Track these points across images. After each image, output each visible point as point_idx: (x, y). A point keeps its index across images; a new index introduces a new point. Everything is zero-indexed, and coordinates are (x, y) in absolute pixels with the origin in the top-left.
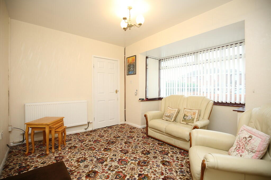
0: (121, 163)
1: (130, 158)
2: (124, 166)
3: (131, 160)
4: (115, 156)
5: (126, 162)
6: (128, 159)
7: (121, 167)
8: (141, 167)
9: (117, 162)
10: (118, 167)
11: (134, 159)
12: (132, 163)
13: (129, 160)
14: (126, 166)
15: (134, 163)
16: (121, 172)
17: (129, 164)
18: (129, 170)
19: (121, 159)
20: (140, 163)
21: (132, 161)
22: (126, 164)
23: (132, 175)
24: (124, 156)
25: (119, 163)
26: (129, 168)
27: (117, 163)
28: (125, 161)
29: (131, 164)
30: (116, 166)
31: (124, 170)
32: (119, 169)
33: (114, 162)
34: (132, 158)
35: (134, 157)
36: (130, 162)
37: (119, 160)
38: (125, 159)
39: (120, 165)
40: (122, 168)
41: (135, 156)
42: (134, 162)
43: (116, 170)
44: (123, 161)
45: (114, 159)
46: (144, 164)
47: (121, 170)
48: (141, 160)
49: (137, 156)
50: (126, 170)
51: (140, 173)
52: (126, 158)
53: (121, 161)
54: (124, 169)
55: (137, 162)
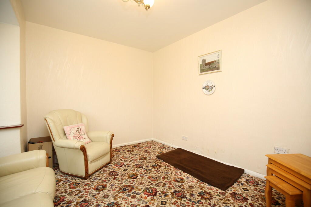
0: (152, 190)
1: (141, 197)
2: (149, 187)
3: (139, 194)
4: (162, 202)
5: (146, 191)
6: (144, 196)
7: (153, 185)
8: (132, 185)
9: (158, 192)
10: (155, 185)
11: (135, 195)
12: (139, 190)
13: (142, 194)
14: (147, 186)
15: (137, 190)
16: (152, 181)
17: (144, 189)
18: (144, 183)
19: (154, 196)
20: (130, 188)
21: (139, 192)
22: (147, 189)
23: (143, 178)
24: (148, 201)
25: (156, 191)
26: (144, 184)
27: (157, 190)
28: (148, 192)
29: (141, 188)
30: (158, 186)
31: (149, 182)
32: (155, 183)
33: (161, 191)
34: (138, 196)
35: (135, 198)
36: (142, 191)
37: (155, 195)
38: (148, 196)
39: (154, 188)
40: (151, 184)
41: (133, 200)
42: (137, 192)
43: (157, 182)
44: (150, 193)
45: (163, 196)
46: (126, 188)
47: (152, 182)
48: (127, 194)
49: (130, 201)
50: (147, 183)
51: (135, 180)
52: (146, 198)
53: (153, 193)
54: (149, 184)
55: (133, 191)
